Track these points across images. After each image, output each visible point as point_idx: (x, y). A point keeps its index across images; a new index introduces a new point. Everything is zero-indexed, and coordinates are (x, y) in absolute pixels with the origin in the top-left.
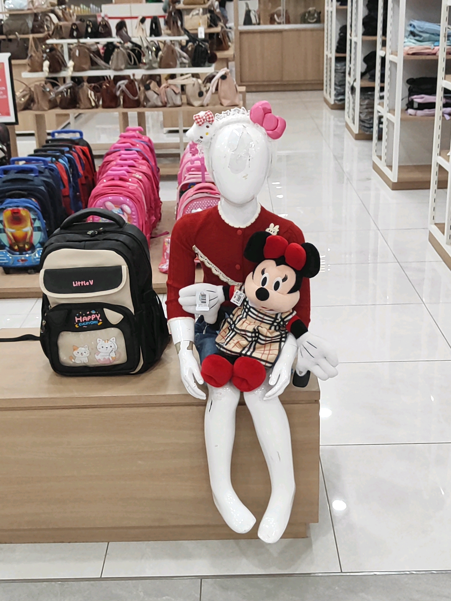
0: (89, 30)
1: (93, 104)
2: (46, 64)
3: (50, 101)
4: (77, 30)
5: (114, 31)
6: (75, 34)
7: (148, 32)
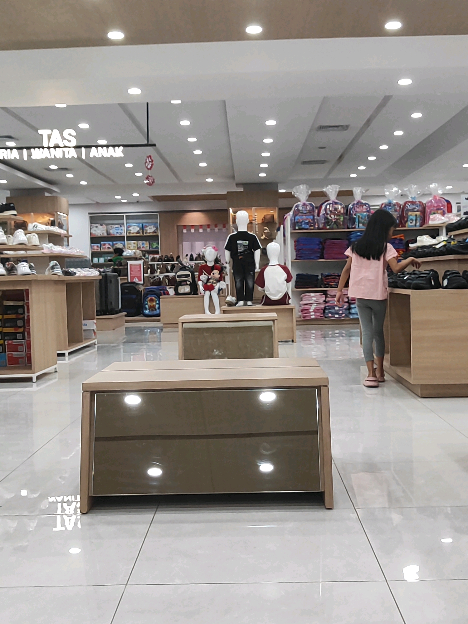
0: (166, 259)
1: (167, 284)
2: (149, 271)
3: (151, 283)
4: (161, 259)
5: (175, 259)
6: (160, 260)
7: (189, 259)
